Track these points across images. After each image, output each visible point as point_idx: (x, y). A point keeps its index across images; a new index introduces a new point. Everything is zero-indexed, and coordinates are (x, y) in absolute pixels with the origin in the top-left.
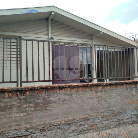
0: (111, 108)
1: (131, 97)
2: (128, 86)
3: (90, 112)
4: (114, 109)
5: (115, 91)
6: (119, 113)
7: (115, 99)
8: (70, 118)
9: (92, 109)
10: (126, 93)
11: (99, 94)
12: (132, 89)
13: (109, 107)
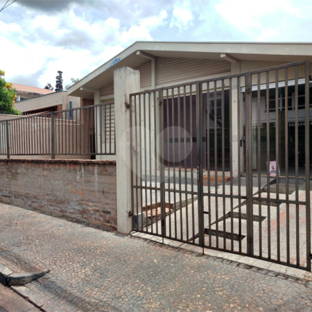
0: (55, 192)
1: (75, 183)
2: (72, 167)
3: (38, 190)
4: (58, 194)
5: (58, 172)
6: (62, 202)
7: (57, 182)
8: (28, 192)
9: (40, 188)
10: (70, 176)
11: (45, 172)
12: (76, 172)
13: (53, 190)
